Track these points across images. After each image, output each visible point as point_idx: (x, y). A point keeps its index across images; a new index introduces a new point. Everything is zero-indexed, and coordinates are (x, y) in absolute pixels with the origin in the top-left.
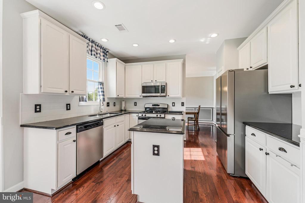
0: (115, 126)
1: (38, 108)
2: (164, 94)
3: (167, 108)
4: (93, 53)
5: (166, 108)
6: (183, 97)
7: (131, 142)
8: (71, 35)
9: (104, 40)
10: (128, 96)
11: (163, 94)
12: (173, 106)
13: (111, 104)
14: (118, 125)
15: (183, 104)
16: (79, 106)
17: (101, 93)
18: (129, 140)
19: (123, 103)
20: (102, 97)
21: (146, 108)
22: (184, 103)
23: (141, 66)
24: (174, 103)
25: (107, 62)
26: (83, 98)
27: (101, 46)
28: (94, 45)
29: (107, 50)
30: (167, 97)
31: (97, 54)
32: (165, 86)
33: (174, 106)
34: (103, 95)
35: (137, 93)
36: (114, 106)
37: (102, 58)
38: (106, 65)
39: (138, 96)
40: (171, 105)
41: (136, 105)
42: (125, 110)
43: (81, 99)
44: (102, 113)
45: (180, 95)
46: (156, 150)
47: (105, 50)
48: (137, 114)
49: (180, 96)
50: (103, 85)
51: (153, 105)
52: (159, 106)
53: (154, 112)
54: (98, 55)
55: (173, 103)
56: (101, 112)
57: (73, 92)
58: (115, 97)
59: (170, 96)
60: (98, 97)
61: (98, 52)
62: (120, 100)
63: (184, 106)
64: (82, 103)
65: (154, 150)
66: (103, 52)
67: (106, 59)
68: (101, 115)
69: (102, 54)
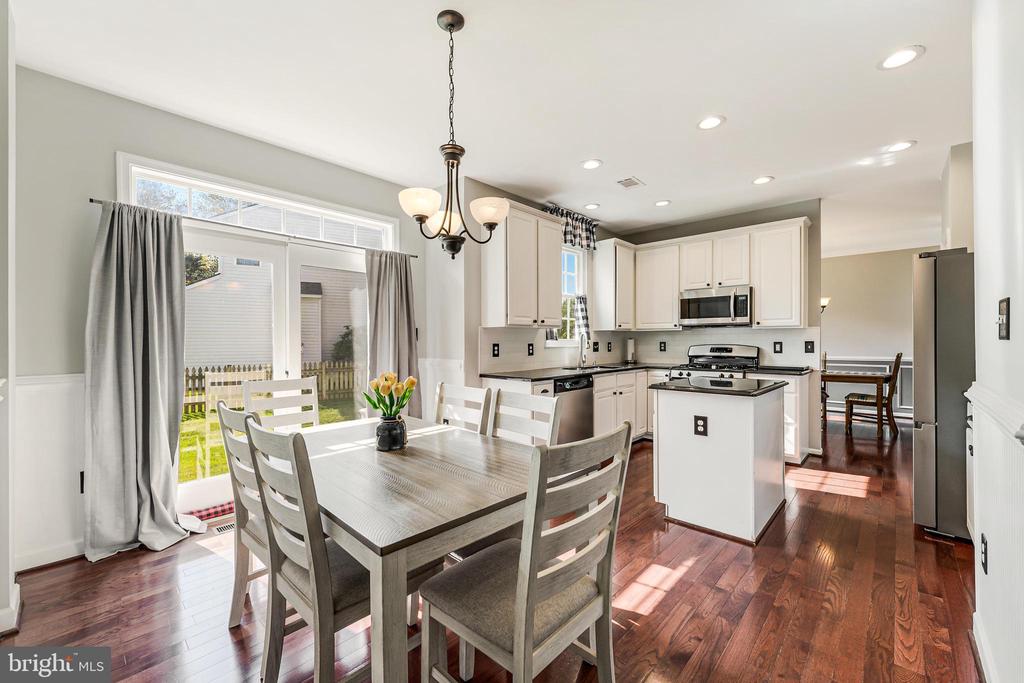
0: (615, 393)
1: (496, 351)
2: (746, 320)
3: (758, 357)
4: (569, 237)
5: (753, 358)
6: (809, 326)
7: (652, 441)
8: (540, 219)
9: (591, 208)
10: (642, 326)
11: (739, 320)
12: (775, 352)
13: (602, 347)
14: (621, 393)
15: (809, 347)
16: (545, 348)
17: (581, 322)
18: (647, 434)
19: (631, 343)
20: (583, 330)
21: (692, 358)
22: (813, 342)
23: (677, 247)
24: (781, 343)
25: (595, 248)
26: (551, 332)
27: (583, 219)
28: (570, 221)
29: (595, 223)
30: (755, 326)
31: (575, 236)
32: (747, 296)
33: (781, 352)
34: (587, 326)
35: (667, 317)
36: (609, 351)
37: (584, 242)
38: (592, 257)
39: (670, 326)
40: (768, 349)
41: (665, 350)
42: (635, 363)
43: (550, 336)
44: (586, 365)
45: (794, 320)
46: (701, 426)
47: (590, 223)
48: (668, 372)
49: (798, 323)
50: (585, 303)
51: (712, 350)
52: (731, 351)
53: (714, 367)
54: (578, 240)
55: (775, 343)
56: (584, 362)
57: (543, 322)
58: (613, 329)
59: (764, 323)
60: (576, 330)
61: (578, 231)
62: (621, 337)
63: (813, 352)
64: (550, 343)
65: (696, 426)
66: (587, 230)
67: (592, 245)
68: (582, 368)
69: (584, 235)
